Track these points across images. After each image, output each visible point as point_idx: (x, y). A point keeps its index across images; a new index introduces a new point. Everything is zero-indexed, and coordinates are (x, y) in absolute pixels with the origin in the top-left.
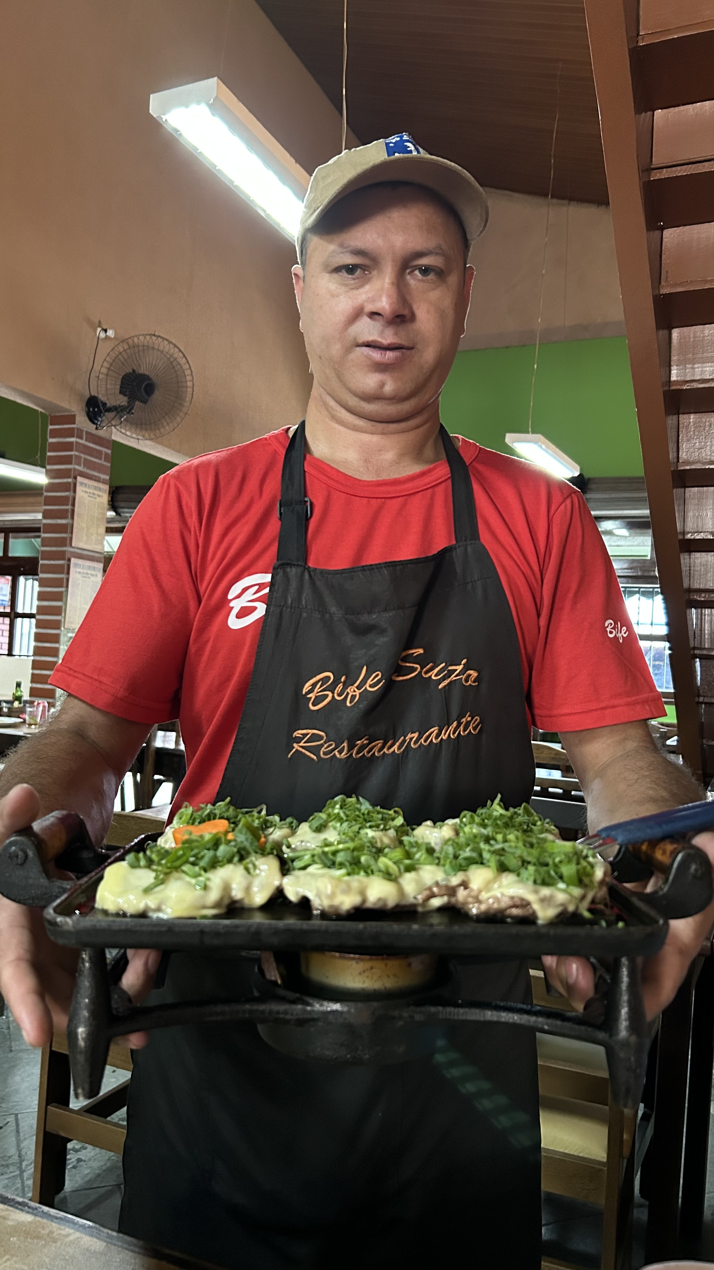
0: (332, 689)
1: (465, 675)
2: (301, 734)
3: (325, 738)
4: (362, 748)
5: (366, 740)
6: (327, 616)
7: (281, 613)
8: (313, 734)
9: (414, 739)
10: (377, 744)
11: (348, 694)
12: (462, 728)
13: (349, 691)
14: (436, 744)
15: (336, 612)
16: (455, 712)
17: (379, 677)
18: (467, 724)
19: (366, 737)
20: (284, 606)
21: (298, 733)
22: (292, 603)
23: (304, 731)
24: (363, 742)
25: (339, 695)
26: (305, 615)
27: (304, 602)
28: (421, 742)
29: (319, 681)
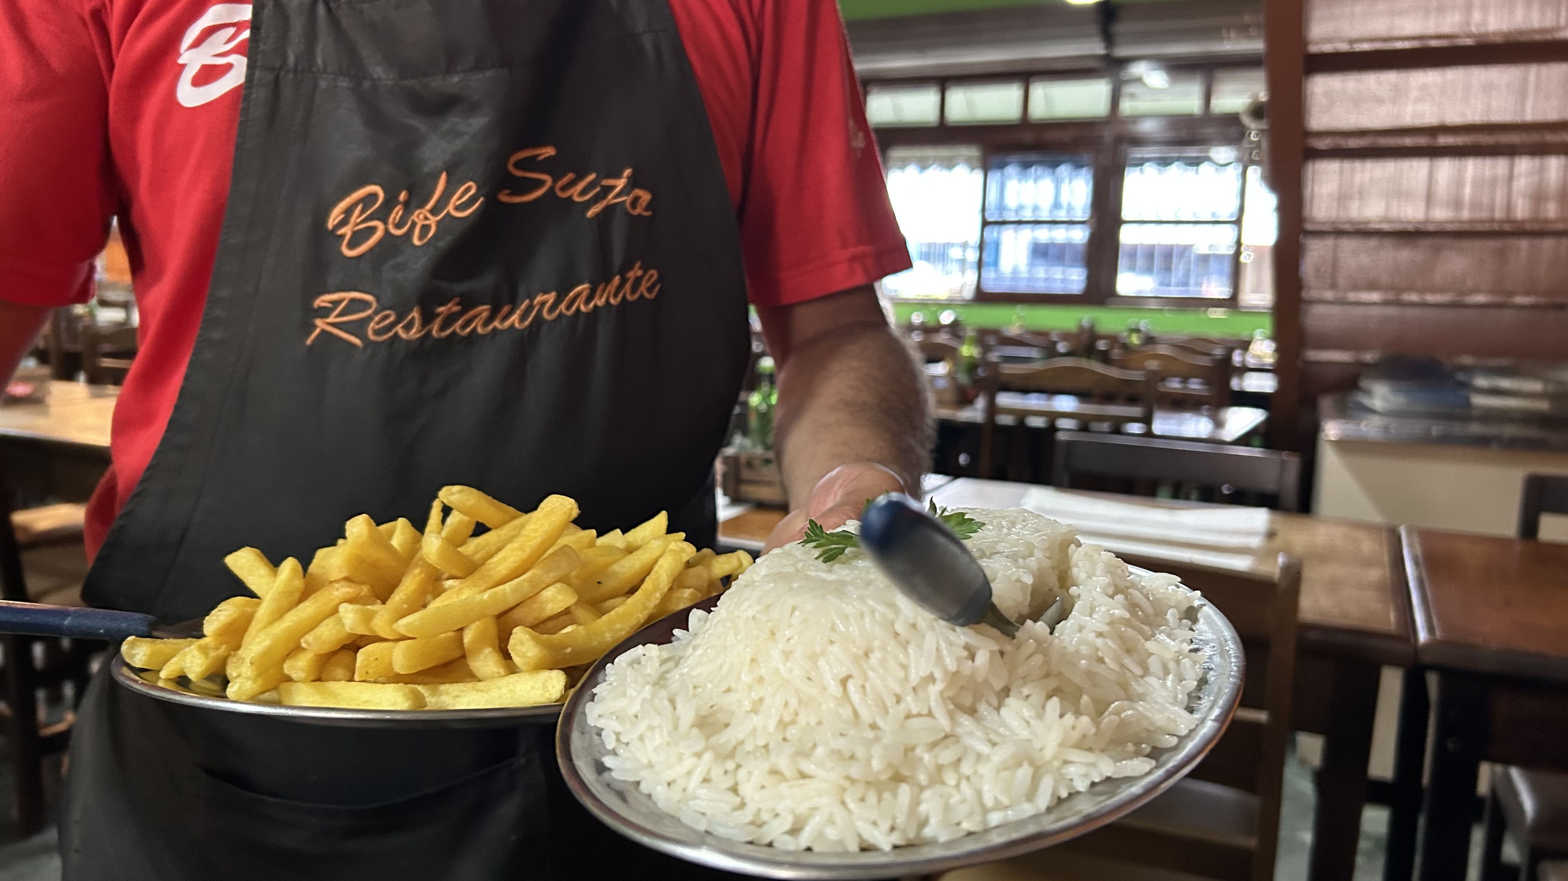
0: (383, 214)
1: (631, 195)
2: (330, 302)
3: (375, 305)
4: (450, 320)
5: (457, 304)
6: (367, 84)
7: (276, 82)
8: (353, 301)
9: (548, 305)
10: (479, 314)
11: (414, 224)
12: (628, 287)
13: (416, 219)
14: (587, 314)
15: (383, 76)
16: (617, 258)
17: (473, 192)
18: (638, 281)
19: (457, 300)
20: (281, 69)
21: (323, 301)
22: (296, 65)
23: (335, 297)
24: (450, 309)
25: (398, 226)
26: (323, 84)
27: (319, 61)
28: (561, 309)
29: (356, 204)
